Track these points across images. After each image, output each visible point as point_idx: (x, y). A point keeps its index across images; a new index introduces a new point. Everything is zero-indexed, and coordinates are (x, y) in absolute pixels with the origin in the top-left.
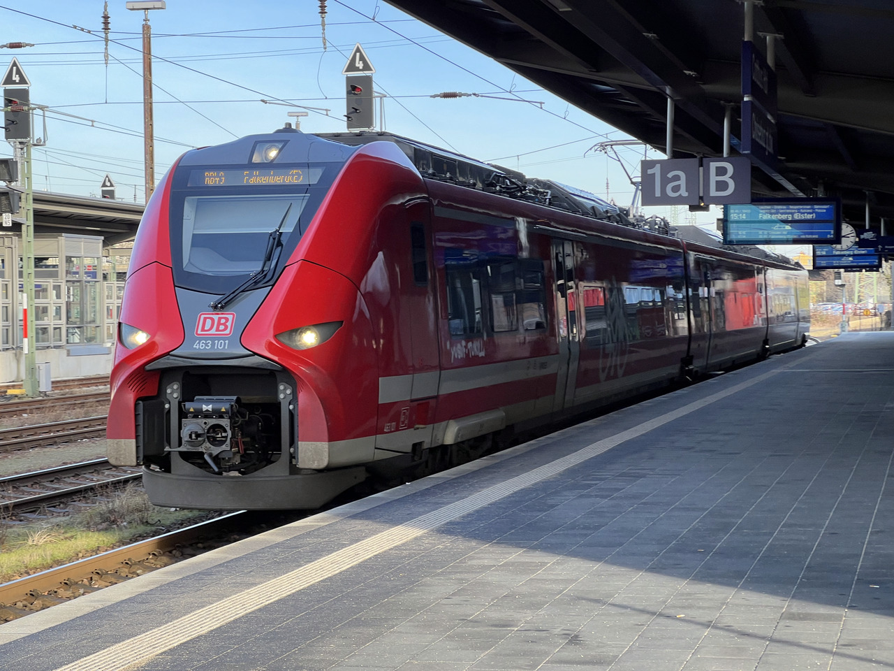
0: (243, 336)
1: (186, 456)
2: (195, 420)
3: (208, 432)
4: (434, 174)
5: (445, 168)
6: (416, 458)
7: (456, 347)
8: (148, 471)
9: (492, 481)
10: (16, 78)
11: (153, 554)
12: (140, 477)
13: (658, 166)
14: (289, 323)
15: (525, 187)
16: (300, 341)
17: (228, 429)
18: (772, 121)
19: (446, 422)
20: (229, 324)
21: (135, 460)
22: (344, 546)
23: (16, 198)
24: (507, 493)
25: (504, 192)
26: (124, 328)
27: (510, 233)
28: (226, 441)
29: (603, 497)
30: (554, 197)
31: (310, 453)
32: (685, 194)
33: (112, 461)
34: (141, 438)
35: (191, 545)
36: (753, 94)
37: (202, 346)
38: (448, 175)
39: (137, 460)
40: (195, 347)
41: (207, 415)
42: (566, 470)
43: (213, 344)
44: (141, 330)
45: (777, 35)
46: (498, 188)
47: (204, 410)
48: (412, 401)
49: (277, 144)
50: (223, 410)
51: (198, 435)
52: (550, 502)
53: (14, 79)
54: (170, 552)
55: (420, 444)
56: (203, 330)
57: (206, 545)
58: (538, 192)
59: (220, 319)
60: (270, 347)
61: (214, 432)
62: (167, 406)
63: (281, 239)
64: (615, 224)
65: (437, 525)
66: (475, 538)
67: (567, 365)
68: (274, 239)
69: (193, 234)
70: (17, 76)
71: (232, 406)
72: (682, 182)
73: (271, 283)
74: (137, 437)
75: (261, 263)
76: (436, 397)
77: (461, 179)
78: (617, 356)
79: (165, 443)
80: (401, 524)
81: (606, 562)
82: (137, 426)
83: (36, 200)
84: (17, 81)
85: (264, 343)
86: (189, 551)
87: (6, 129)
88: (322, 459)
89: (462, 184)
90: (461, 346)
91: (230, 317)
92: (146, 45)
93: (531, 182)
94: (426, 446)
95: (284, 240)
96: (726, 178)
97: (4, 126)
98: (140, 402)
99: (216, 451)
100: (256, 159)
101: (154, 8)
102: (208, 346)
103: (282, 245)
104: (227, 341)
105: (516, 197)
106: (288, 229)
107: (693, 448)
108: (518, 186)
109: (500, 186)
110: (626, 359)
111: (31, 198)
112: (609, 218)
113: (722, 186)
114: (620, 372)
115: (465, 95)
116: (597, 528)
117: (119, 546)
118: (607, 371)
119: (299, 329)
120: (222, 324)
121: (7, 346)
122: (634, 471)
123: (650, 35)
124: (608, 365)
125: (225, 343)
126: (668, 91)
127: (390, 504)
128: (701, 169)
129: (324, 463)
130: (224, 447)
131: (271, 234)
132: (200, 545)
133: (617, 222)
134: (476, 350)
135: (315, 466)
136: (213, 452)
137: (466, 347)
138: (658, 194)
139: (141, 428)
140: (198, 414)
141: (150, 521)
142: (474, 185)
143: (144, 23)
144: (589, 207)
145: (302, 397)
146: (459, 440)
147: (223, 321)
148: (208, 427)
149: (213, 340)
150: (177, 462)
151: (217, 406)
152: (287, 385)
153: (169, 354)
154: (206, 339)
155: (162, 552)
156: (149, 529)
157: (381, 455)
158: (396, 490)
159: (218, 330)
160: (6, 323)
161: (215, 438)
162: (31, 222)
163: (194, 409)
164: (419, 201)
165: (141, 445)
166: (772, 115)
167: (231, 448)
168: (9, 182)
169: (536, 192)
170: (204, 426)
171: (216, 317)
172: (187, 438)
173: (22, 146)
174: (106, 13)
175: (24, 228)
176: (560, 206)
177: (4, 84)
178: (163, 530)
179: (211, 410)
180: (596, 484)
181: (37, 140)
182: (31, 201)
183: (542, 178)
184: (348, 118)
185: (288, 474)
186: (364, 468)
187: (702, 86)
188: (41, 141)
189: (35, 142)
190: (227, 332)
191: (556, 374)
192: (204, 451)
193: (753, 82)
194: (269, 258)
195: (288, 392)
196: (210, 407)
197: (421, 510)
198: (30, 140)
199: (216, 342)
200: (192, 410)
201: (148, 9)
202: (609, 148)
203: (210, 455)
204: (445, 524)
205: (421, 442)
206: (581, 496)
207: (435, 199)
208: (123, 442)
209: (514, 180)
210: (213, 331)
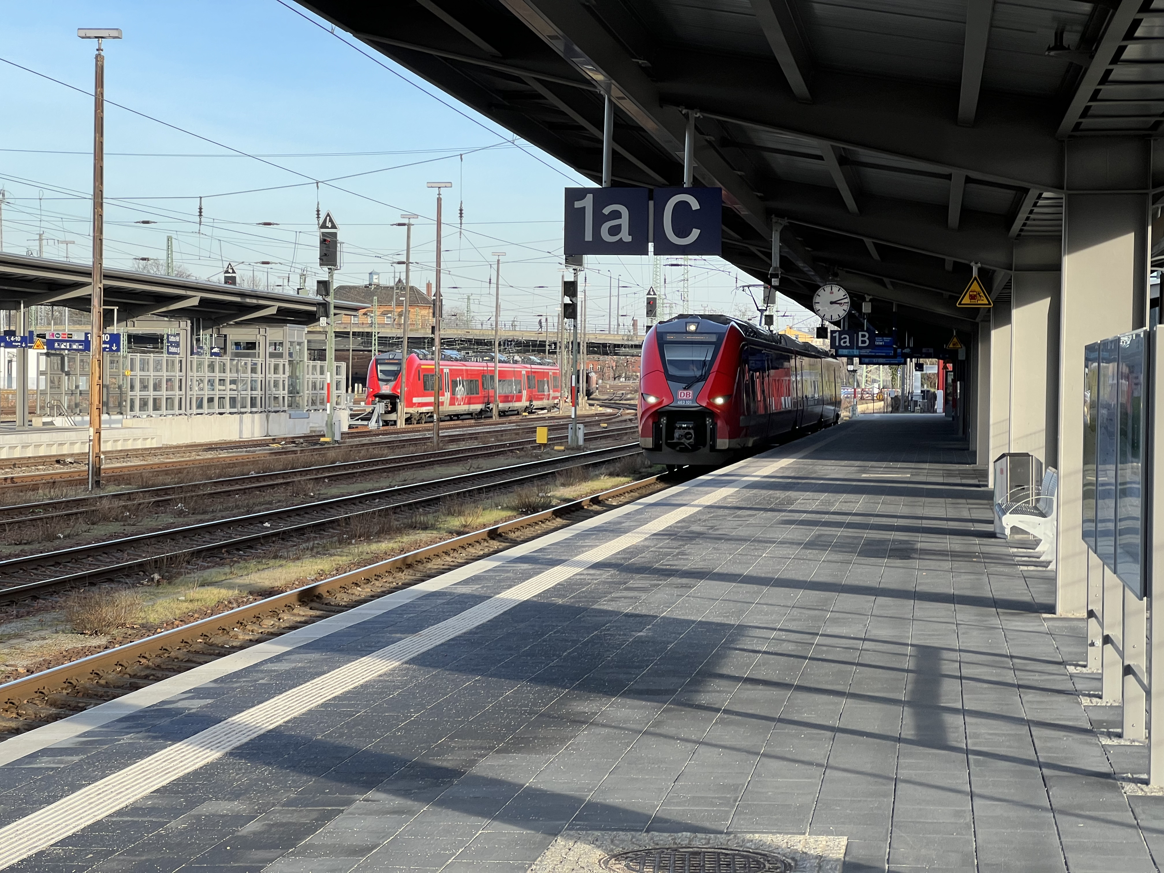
0: (696, 399)
2: (679, 430)
3: (685, 435)
10: (329, 225)
14: (712, 395)
16: (716, 401)
17: (693, 433)
20: (691, 395)
21: (651, 446)
26: (644, 396)
28: (691, 438)
31: (721, 444)
34: (653, 438)
40: (678, 403)
41: (684, 428)
44: (652, 397)
47: (683, 426)
49: (695, 324)
50: (690, 427)
51: (681, 436)
53: (327, 225)
56: (680, 396)
60: (705, 403)
61: (687, 435)
62: (661, 426)
68: (705, 362)
69: (668, 360)
70: (330, 223)
71: (693, 425)
72: (848, 340)
73: (705, 379)
75: (701, 372)
84: (330, 227)
85: (703, 402)
87: (320, 260)
91: (690, 392)
95: (707, 364)
96: (866, 339)
97: (319, 257)
98: (654, 424)
99: (688, 441)
100: (689, 330)
101: (446, 187)
102: (682, 403)
104: (690, 401)
106: (709, 358)
111: (333, 306)
113: (864, 342)
119: (716, 397)
120: (688, 395)
129: (727, 447)
130: (691, 440)
131: (702, 360)
135: (723, 448)
139: (653, 434)
140: (681, 428)
143: (438, 197)
145: (719, 423)
147: (688, 393)
148: (685, 433)
149: (684, 401)
150: (664, 446)
151: (688, 425)
152: (710, 418)
153: (666, 406)
154: (682, 401)
161: (687, 437)
162: (333, 323)
165: (653, 441)
167: (693, 441)
168: (325, 296)
170: (683, 432)
171: (685, 392)
172: (677, 437)
173: (330, 271)
175: (329, 327)
177: (321, 229)
179: (687, 427)
185: (712, 451)
190: (690, 398)
192: (683, 442)
195: (710, 421)
198: (336, 267)
199: (686, 401)
200: (678, 426)
201: (441, 187)
202: (746, 288)
203: (687, 443)
208: (648, 439)
210: (685, 397)
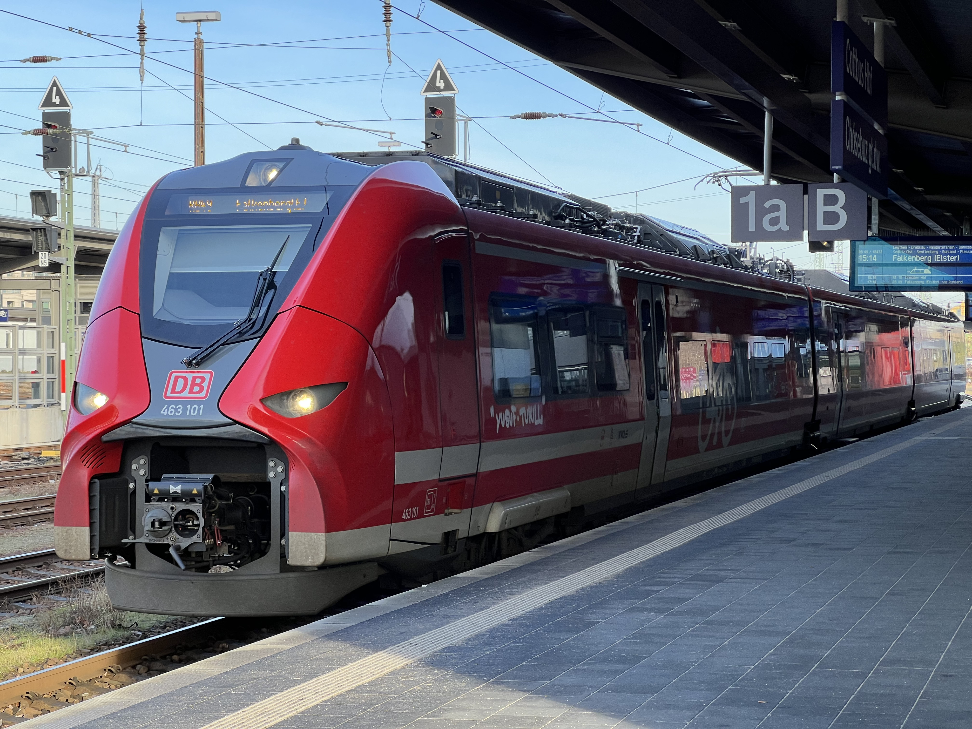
0: (222, 399)
1: (153, 548)
2: (159, 504)
3: (176, 519)
4: (478, 203)
5: (498, 194)
6: (450, 550)
7: (504, 412)
8: (110, 566)
9: (529, 584)
10: (56, 100)
11: (110, 670)
12: (103, 571)
13: (753, 193)
14: (279, 385)
15: (605, 221)
16: (293, 406)
17: (200, 515)
18: (880, 131)
19: (491, 504)
20: (205, 385)
21: (88, 552)
22: (294, 683)
23: (55, 235)
24: (541, 603)
25: (577, 227)
26: (80, 388)
27: (598, 278)
28: (198, 530)
29: (659, 611)
30: (646, 234)
31: (303, 547)
32: (786, 228)
33: (60, 554)
34: (97, 526)
35: (164, 657)
36: (846, 91)
37: (171, 412)
38: (499, 204)
39: (91, 553)
40: (162, 412)
41: (175, 498)
42: (626, 570)
43: (185, 410)
44: (100, 392)
45: (886, 21)
46: (567, 221)
47: (171, 492)
48: (440, 480)
49: (277, 164)
50: (195, 492)
51: (162, 524)
52: (590, 618)
53: (54, 100)
54: (134, 667)
55: (455, 532)
56: (173, 392)
57: (183, 657)
58: (624, 227)
59: (194, 378)
60: (255, 414)
61: (184, 519)
62: (131, 485)
63: (275, 280)
64: (723, 266)
65: (430, 651)
66: (470, 674)
67: (654, 434)
68: (265, 279)
69: (171, 274)
70: (58, 97)
71: (205, 487)
72: (783, 213)
73: (259, 334)
74: (91, 525)
75: (247, 310)
76: (475, 475)
77: (520, 210)
78: (721, 421)
79: (129, 532)
80: (385, 648)
81: (629, 720)
82: (91, 511)
83: (77, 237)
84: (58, 103)
85: (246, 409)
86: (158, 665)
87: (44, 157)
88: (317, 554)
89: (520, 215)
90: (511, 411)
91: (207, 376)
92: (198, 62)
93: (617, 216)
94: (461, 535)
95: (278, 281)
96: (837, 208)
97: (42, 154)
98: (97, 480)
99: (185, 543)
100: (252, 181)
101: (208, 20)
102: (179, 412)
103: (275, 287)
104: (202, 406)
105: (591, 232)
106: (282, 268)
107: (794, 540)
108: (595, 220)
109: (570, 219)
110: (733, 425)
111: (71, 235)
112: (715, 260)
113: (831, 218)
114: (726, 440)
115: (549, 115)
116: (635, 661)
117: (75, 658)
118: (708, 437)
119: (291, 393)
120: (197, 385)
121: (52, 401)
122: (712, 572)
123: (729, 24)
124: (710, 432)
125: (199, 409)
126: (766, 102)
127: (387, 616)
128: (806, 197)
129: (320, 560)
130: (196, 538)
131: (261, 274)
132: (175, 657)
133: (725, 265)
134: (531, 417)
135: (309, 562)
136: (181, 544)
137: (517, 413)
138: (752, 227)
139: (97, 513)
140: (164, 496)
141: (125, 624)
142: (535, 216)
143: (196, 36)
144: (690, 246)
145: (294, 476)
146: (506, 527)
147: (198, 381)
148: (175, 513)
149: (185, 404)
150: (142, 555)
151: (188, 486)
152: (278, 461)
153: (131, 422)
154: (176, 404)
155: (121, 668)
156: (121, 634)
157: (397, 548)
158: (405, 596)
159: (191, 392)
160: (51, 375)
161: (185, 528)
162: (72, 263)
163: (159, 490)
164: (454, 234)
165: (97, 533)
166: (880, 124)
167: (204, 540)
168: (46, 216)
169: (622, 228)
170: (170, 512)
171: (190, 376)
172: (148, 527)
173: (63, 176)
174: (142, 22)
175: (63, 268)
176: (651, 244)
177: (42, 107)
178: (138, 635)
179: (180, 492)
180: (658, 591)
181: (80, 169)
182: (73, 238)
183: (632, 211)
184: (427, 144)
185: (279, 572)
186: (376, 564)
187: (807, 95)
188: (84, 170)
189: (78, 172)
190: (203, 394)
191: (641, 444)
192: (171, 543)
193: (847, 76)
194: (257, 303)
195: (280, 469)
196: (178, 489)
197: (422, 627)
198: (71, 170)
199: (189, 406)
200: (156, 491)
201: (200, 21)
202: (723, 179)
203: (177, 549)
204: (441, 651)
205: (456, 530)
206: (633, 610)
207: (476, 232)
208: (74, 530)
209: (590, 213)
210: (186, 394)
